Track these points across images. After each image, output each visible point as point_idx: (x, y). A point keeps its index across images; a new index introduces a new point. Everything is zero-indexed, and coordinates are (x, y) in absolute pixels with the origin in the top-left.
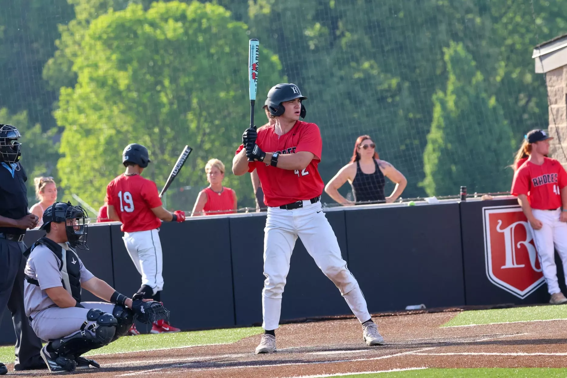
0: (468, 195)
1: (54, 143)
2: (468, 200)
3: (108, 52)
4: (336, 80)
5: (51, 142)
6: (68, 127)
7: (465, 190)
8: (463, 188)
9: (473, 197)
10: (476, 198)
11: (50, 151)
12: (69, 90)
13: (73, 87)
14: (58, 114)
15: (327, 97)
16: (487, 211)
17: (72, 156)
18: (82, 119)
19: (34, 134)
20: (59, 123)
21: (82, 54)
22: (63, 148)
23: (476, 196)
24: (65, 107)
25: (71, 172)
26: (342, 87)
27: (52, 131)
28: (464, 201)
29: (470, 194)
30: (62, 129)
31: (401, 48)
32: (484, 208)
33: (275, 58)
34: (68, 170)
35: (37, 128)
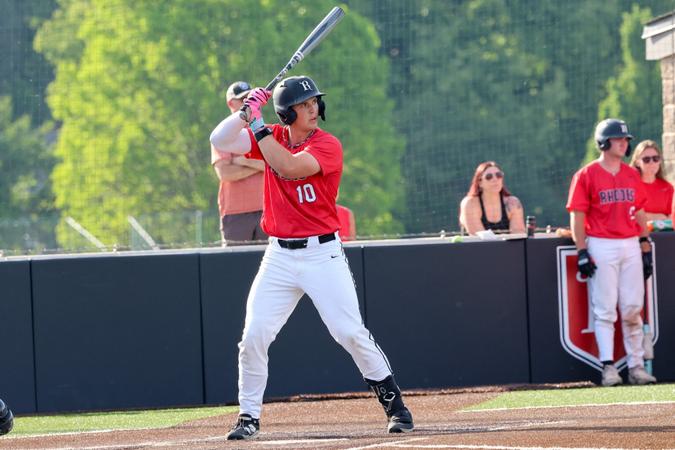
0: (538, 229)
1: (48, 144)
2: (538, 236)
3: (131, 15)
4: (458, 62)
5: (43, 144)
6: (68, 120)
7: (534, 222)
8: (530, 219)
9: (545, 232)
10: (548, 234)
11: (42, 156)
12: (72, 67)
13: (78, 62)
14: (54, 101)
15: (444, 86)
16: (563, 252)
17: (75, 162)
18: (90, 110)
19: (20, 130)
20: (56, 114)
21: (93, 16)
22: (60, 150)
23: (548, 231)
24: (64, 91)
25: (72, 184)
26: (466, 74)
27: (47, 126)
28: (531, 237)
29: (540, 227)
30: (59, 124)
31: (553, 20)
32: (558, 248)
33: (371, 30)
34: (65, 182)
35: (24, 122)
